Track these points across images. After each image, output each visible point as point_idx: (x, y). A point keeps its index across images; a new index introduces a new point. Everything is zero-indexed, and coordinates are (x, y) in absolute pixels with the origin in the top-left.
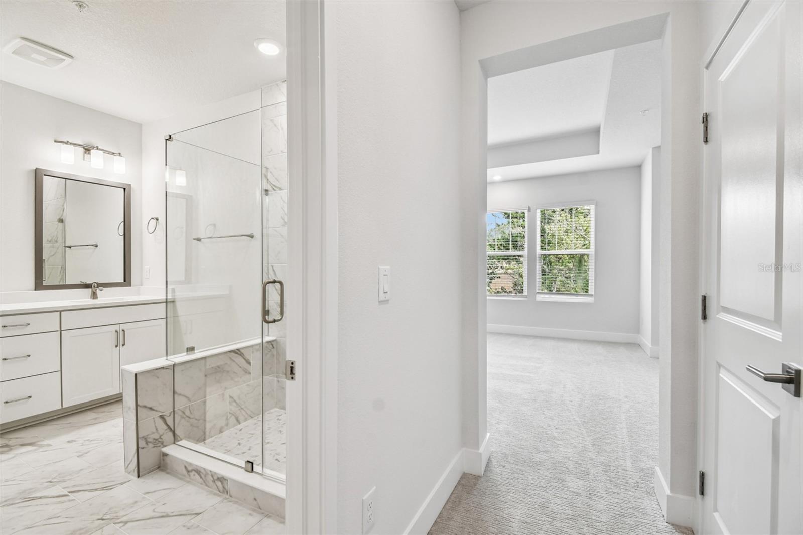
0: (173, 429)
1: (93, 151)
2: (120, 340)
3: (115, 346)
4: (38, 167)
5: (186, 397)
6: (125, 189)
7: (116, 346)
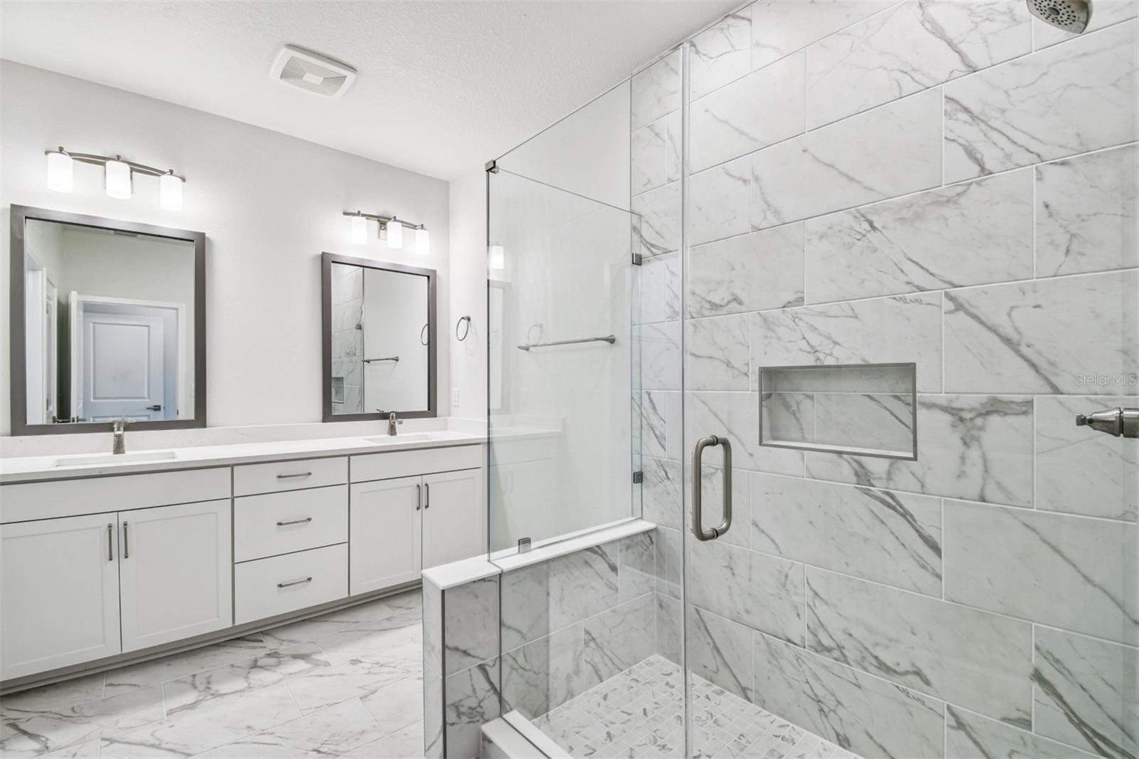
0: (499, 690)
1: (389, 224)
2: (423, 499)
3: (416, 508)
4: (325, 251)
5: (519, 631)
6: (429, 277)
7: (418, 509)
